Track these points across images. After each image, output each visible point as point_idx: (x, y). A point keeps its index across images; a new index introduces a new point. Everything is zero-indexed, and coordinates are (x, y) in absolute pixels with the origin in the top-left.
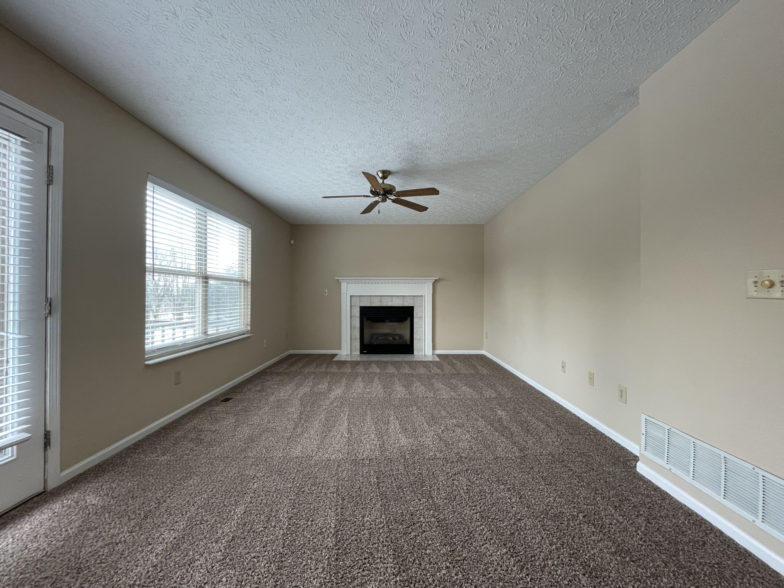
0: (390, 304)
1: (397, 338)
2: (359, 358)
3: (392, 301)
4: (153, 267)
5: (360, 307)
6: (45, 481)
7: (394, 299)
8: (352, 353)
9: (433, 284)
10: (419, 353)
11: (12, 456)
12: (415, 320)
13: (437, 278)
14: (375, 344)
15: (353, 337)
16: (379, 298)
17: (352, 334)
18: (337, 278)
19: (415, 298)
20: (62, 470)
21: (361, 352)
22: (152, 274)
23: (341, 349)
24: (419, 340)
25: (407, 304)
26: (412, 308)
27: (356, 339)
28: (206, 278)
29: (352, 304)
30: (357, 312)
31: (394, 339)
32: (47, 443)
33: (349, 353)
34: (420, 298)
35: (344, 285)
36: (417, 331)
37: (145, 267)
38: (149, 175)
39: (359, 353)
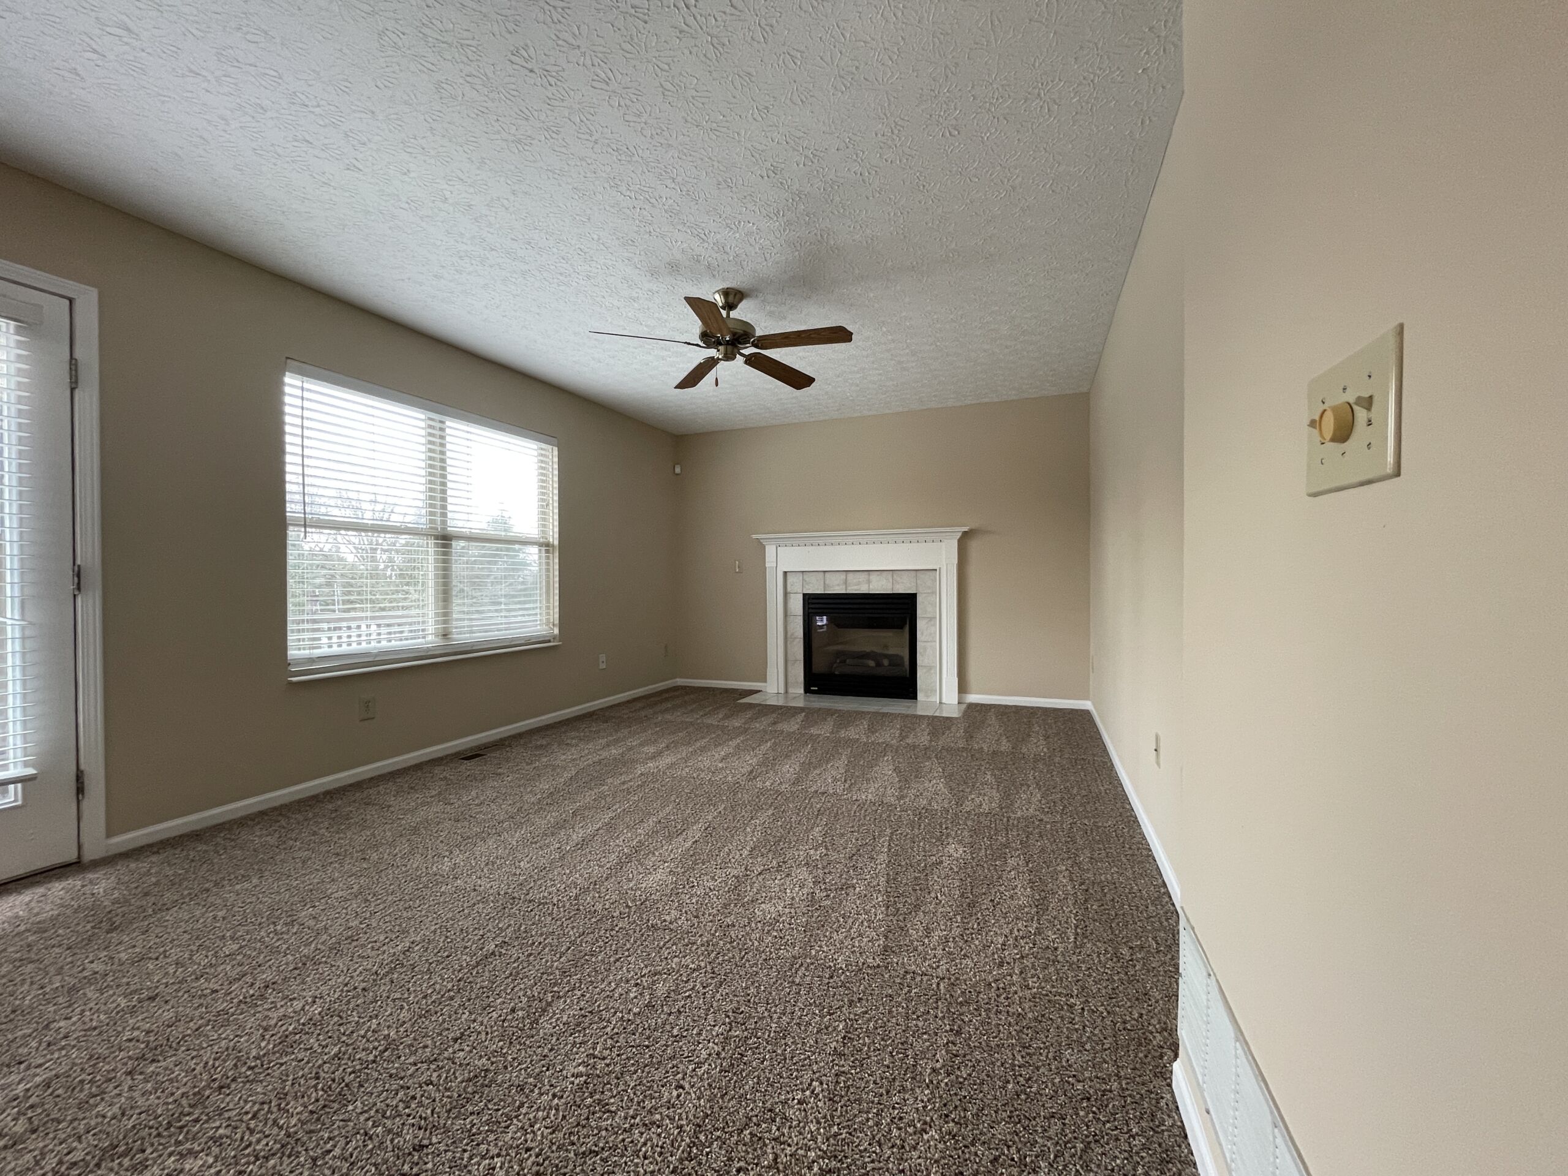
0: (864, 589)
1: (886, 662)
2: (802, 700)
3: (869, 582)
4: (305, 518)
5: (804, 595)
6: (80, 847)
7: (874, 577)
8: (791, 690)
9: (959, 541)
10: (928, 697)
11: (15, 801)
12: (921, 624)
13: (966, 529)
14: (837, 673)
15: (790, 657)
16: (843, 576)
17: (789, 652)
18: (754, 536)
19: (920, 575)
20: (109, 834)
21: (807, 690)
22: (303, 529)
23: (765, 681)
24: (930, 668)
25: (900, 589)
26: (912, 598)
27: (796, 660)
28: (445, 539)
29: (789, 589)
30: (797, 606)
31: (879, 664)
32: (80, 790)
33: (782, 691)
34: (930, 573)
35: (770, 550)
36: (925, 649)
37: (285, 517)
38: (289, 361)
39: (802, 691)
